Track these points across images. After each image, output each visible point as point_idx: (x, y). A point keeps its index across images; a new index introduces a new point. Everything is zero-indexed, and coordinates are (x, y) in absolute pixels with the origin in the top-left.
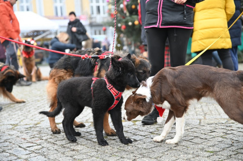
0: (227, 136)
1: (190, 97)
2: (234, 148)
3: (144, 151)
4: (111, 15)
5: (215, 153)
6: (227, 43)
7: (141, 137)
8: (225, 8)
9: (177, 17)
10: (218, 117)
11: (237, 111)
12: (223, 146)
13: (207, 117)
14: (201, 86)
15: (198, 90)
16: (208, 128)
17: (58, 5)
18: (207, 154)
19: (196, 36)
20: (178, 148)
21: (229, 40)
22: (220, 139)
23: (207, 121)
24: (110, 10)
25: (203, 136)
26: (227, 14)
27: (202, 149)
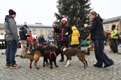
0: (78, 65)
1: (72, 56)
2: (80, 68)
3: (60, 68)
4: (53, 36)
5: (75, 69)
6: (78, 43)
7: (59, 65)
8: (78, 36)
9: (66, 38)
10: (76, 60)
11: (81, 59)
12: (77, 67)
13: (74, 60)
14: (74, 53)
15: (74, 54)
16: (74, 63)
17: (41, 33)
18: (74, 69)
19: (72, 41)
20: (68, 68)
21: (79, 42)
22: (77, 65)
23: (74, 61)
24: (53, 35)
25: (73, 65)
26: (78, 37)
27: (73, 68)
